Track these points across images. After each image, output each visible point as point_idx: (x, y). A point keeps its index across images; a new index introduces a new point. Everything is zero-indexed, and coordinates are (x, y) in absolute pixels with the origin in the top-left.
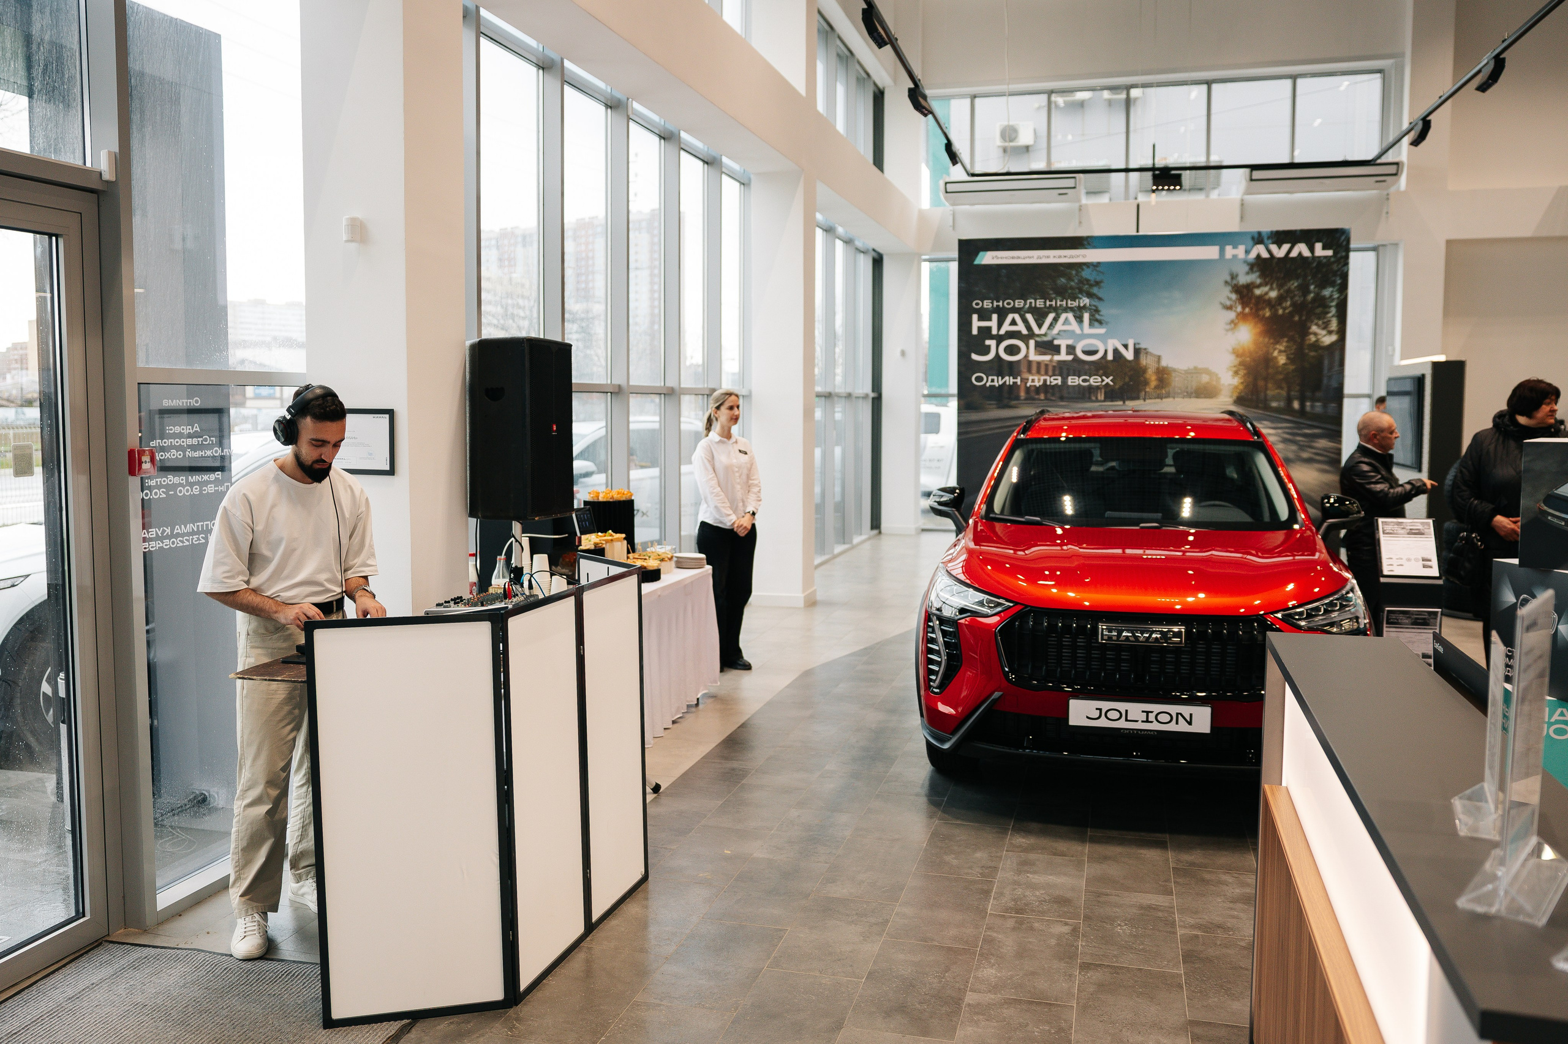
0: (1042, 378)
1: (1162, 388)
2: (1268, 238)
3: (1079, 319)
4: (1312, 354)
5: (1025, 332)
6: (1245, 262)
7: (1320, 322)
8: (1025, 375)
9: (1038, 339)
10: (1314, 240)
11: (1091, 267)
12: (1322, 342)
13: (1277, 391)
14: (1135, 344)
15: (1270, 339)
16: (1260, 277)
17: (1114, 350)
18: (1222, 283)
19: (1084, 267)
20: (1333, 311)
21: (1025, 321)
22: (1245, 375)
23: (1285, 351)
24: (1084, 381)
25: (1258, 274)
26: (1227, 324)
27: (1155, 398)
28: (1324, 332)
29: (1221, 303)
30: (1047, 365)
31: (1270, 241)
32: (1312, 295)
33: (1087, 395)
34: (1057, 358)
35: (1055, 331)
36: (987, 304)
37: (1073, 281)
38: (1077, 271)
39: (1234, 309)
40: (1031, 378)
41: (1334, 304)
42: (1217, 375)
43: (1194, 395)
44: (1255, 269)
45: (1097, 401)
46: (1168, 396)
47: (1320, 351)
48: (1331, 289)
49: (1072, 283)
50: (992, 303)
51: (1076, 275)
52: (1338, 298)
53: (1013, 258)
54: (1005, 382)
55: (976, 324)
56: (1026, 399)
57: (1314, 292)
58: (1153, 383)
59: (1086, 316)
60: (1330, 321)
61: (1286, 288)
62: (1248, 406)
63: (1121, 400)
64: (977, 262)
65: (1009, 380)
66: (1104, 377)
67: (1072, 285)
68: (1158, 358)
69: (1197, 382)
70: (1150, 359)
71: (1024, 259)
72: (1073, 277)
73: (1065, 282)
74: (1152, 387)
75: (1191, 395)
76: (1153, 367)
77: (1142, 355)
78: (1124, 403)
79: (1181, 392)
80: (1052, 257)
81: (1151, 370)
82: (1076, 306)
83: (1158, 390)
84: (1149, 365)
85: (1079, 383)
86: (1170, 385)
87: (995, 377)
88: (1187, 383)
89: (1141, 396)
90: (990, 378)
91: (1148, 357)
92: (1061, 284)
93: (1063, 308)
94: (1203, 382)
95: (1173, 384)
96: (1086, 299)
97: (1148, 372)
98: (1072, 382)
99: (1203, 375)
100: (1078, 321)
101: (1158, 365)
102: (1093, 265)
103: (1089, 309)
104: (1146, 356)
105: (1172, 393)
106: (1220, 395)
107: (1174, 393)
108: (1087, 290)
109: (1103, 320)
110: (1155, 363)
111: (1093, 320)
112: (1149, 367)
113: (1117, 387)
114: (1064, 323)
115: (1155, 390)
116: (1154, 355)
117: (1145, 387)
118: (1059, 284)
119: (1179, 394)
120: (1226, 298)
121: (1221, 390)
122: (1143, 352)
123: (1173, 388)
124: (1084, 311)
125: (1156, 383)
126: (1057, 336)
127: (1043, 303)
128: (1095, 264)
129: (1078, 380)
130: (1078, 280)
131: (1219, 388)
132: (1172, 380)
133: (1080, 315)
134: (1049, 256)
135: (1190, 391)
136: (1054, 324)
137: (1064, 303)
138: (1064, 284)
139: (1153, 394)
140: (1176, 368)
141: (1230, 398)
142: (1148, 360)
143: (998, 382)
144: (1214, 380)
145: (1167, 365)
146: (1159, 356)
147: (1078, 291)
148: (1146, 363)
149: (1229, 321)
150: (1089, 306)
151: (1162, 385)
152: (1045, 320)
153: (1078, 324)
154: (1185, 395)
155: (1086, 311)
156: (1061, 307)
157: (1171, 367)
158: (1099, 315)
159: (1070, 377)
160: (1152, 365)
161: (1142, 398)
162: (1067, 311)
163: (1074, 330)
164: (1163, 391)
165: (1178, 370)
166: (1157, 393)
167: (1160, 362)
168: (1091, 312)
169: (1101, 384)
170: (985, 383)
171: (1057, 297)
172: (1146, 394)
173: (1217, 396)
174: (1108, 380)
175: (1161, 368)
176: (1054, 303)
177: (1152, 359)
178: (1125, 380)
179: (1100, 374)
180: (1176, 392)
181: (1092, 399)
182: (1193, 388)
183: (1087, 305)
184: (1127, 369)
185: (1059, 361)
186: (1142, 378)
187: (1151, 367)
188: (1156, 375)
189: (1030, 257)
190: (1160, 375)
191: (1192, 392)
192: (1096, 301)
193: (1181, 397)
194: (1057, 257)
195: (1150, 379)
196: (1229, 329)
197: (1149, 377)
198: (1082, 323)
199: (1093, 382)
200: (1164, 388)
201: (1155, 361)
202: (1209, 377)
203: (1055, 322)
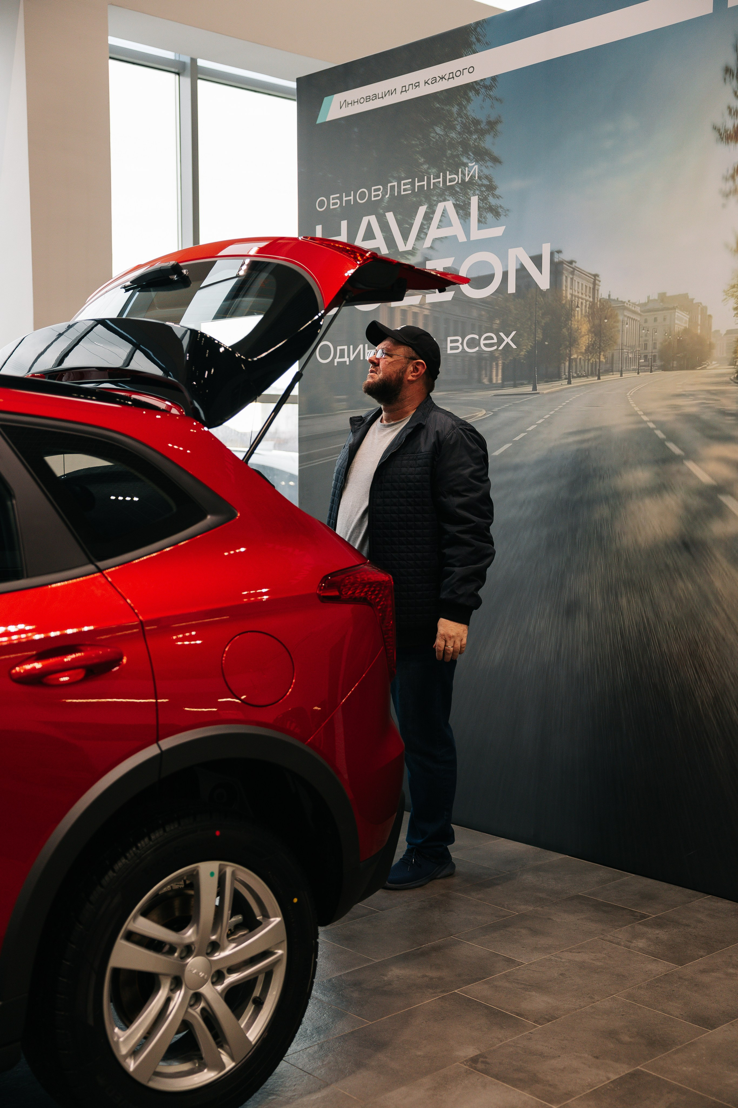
1: (601, 349)
3: (464, 211)
5: (384, 251)
11: (483, 90)
14: (552, 254)
17: (517, 271)
18: (720, 74)
19: (471, 94)
21: (385, 227)
24: (472, 343)
26: (726, 179)
27: (586, 376)
29: (715, 128)
30: (415, 314)
33: (476, 375)
35: (428, 243)
36: (334, 202)
37: (453, 128)
38: (460, 105)
42: (704, 309)
43: (658, 363)
45: (492, 386)
46: (610, 370)
49: (453, 135)
50: (340, 198)
51: (459, 114)
53: (368, 99)
54: (359, 353)
59: (474, 201)
63: (529, 383)
64: (319, 121)
65: (364, 351)
66: (501, 334)
67: (452, 139)
68: (593, 280)
69: (666, 333)
70: (580, 285)
71: (382, 97)
72: (454, 119)
73: (442, 133)
74: (583, 351)
75: (653, 364)
76: (584, 304)
77: (564, 277)
78: (535, 388)
79: (635, 357)
80: (422, 84)
81: (582, 310)
82: (460, 182)
83: (593, 355)
84: (577, 299)
85: (463, 349)
86: (615, 342)
87: (346, 347)
88: (646, 335)
89: (563, 370)
90: (339, 348)
91: (577, 281)
92: (436, 140)
93: (439, 191)
94: (679, 332)
95: (619, 341)
96: (474, 165)
97: (576, 315)
98: (452, 348)
99: (677, 312)
100: (461, 216)
101: (594, 298)
102: (486, 87)
103: (479, 185)
104: (572, 279)
105: (619, 361)
106: (707, 362)
107: (620, 360)
108: (476, 144)
109: (501, 206)
110: (588, 294)
111: (486, 209)
112: (578, 303)
113: (522, 353)
114: (440, 224)
115: (588, 356)
116: (586, 275)
117: (570, 351)
118: (433, 141)
119: (631, 362)
120: (727, 112)
121: (711, 346)
122: (567, 270)
123: (621, 348)
124: (471, 192)
125: (590, 339)
126: (431, 252)
127: (409, 186)
128: (488, 83)
129: (462, 344)
130: (461, 126)
131: (708, 343)
132: (619, 331)
133: (465, 201)
134: (419, 82)
135: (652, 353)
136: (426, 227)
137: (441, 180)
138: (440, 137)
139: (585, 365)
140: (627, 302)
141: (730, 365)
142: (576, 289)
143: (349, 357)
144: (699, 323)
145: (609, 296)
146: (596, 276)
147: (461, 149)
148: (572, 295)
149: (731, 172)
150: (478, 180)
151: (600, 345)
152: (413, 222)
153: (462, 221)
154: (642, 364)
155: (474, 192)
156: (437, 190)
157: (617, 299)
158: (494, 197)
159: (449, 339)
160: (582, 299)
161: (565, 375)
162: (446, 197)
163: (455, 237)
164: (602, 357)
165: (630, 305)
166: (592, 364)
167: (598, 290)
168: (482, 191)
169: (497, 349)
170: (333, 361)
171: (430, 169)
172: (572, 367)
173: (703, 366)
174: (508, 340)
175: (599, 303)
176: (425, 183)
177: (582, 284)
178: (537, 338)
179: (495, 326)
180: (625, 359)
181: (483, 383)
182: (658, 346)
183: (475, 178)
184: (540, 312)
185: (434, 305)
186: (564, 330)
187: (580, 303)
188: (589, 321)
189: (391, 93)
190: (597, 322)
191: (655, 356)
192: (489, 167)
193: (634, 370)
194: (429, 82)
195: (580, 331)
196: (730, 192)
197: (578, 327)
198: (468, 218)
199: (486, 345)
200: (603, 351)
201: (588, 288)
202: (688, 317)
203: (427, 223)
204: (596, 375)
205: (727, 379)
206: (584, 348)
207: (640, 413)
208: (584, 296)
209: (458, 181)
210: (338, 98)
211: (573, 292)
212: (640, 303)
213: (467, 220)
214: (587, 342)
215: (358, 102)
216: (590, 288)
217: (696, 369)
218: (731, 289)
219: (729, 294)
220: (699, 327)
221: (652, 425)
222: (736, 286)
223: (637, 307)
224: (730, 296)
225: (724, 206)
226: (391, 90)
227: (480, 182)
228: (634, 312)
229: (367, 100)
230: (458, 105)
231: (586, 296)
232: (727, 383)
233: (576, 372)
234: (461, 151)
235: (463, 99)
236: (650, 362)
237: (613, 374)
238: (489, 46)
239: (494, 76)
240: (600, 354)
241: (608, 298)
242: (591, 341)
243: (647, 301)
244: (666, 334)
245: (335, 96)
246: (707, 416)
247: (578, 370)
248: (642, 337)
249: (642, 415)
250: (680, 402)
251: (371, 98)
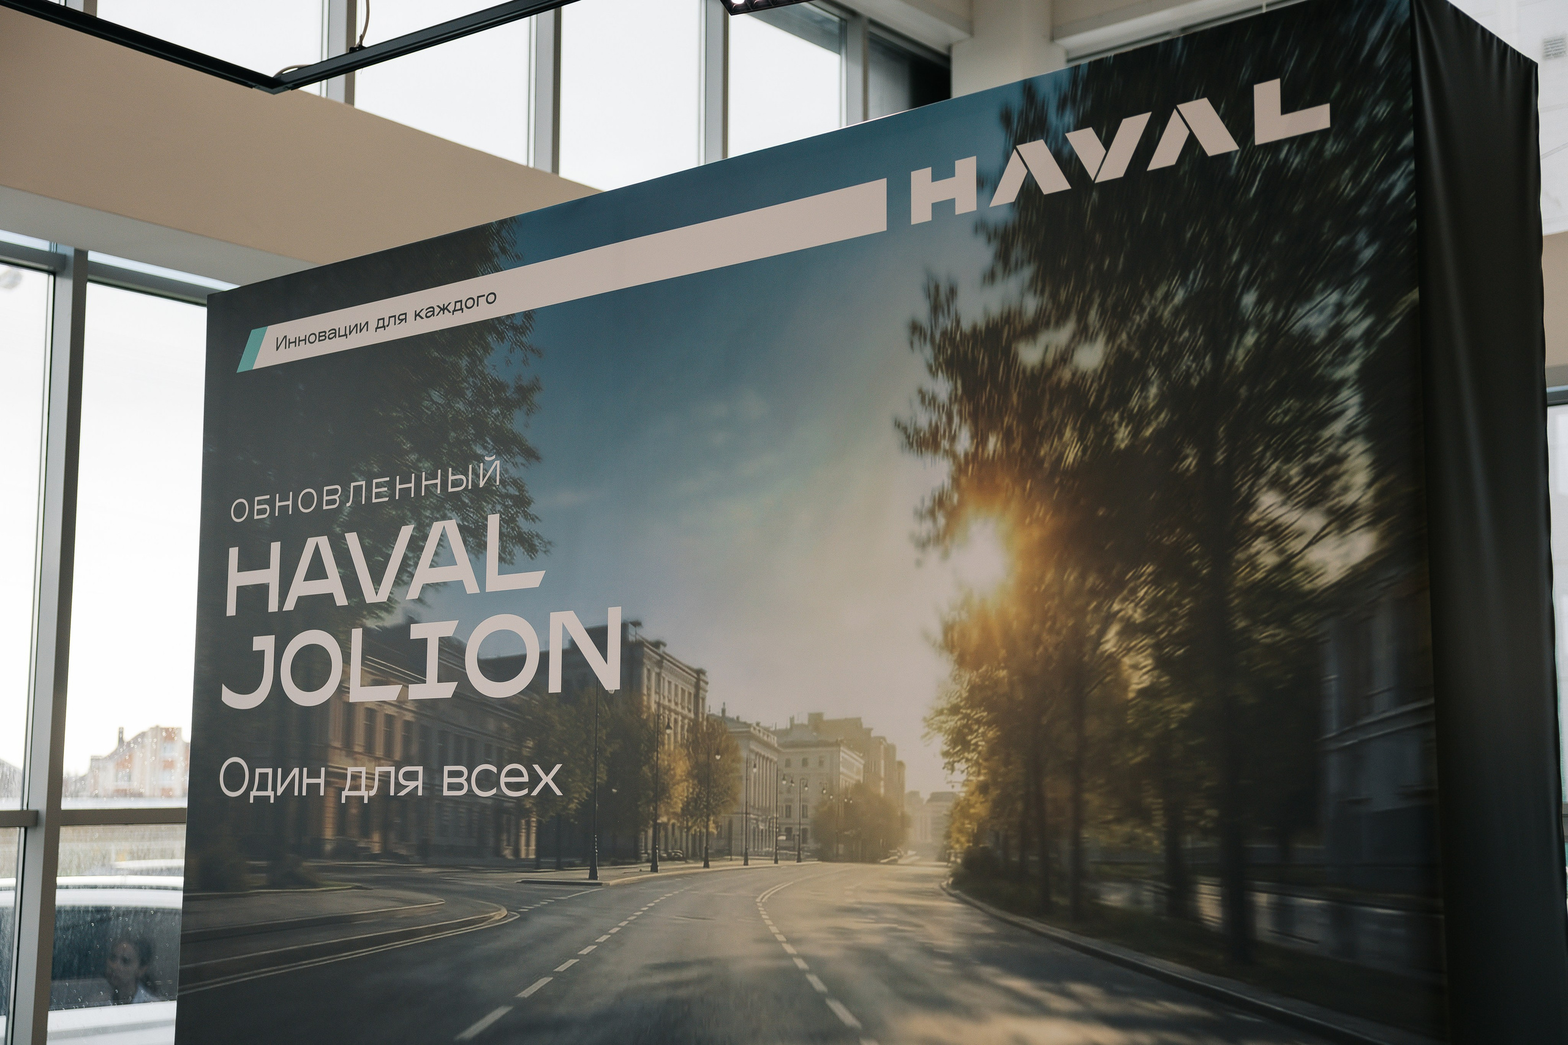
0: (379, 770)
1: (709, 812)
2: (1062, 107)
3: (475, 538)
4: (1266, 635)
5: (341, 600)
6: (980, 226)
7: (1294, 471)
8: (339, 761)
9: (371, 623)
10: (1245, 73)
11: (510, 334)
12: (1307, 571)
13: (1123, 829)
14: (624, 627)
15: (1083, 576)
16: (1036, 285)
17: (565, 653)
18: (902, 334)
19: (491, 339)
20: (1351, 402)
21: (343, 560)
22: (992, 751)
23: (1147, 628)
24: (487, 779)
25: (1027, 273)
26: (920, 516)
27: (684, 859)
28: (1313, 521)
29: (898, 425)
30: (390, 719)
31: (1069, 118)
32: (1250, 339)
33: (491, 841)
34: (417, 692)
35: (414, 591)
36: (260, 509)
37: (460, 394)
38: (472, 355)
39: (945, 444)
40: (351, 770)
41: (1350, 369)
42: (890, 750)
43: (811, 844)
44: (1017, 253)
46: (725, 852)
47: (1299, 620)
48: (1334, 297)
49: (460, 406)
50: (271, 503)
51: (470, 372)
52: (1369, 336)
53: (322, 336)
55: (237, 579)
56: (337, 854)
57: (1259, 322)
58: (681, 792)
59: (493, 522)
60: (1337, 460)
61: (1139, 319)
62: (1011, 904)
63: (583, 864)
64: (241, 369)
65: (300, 779)
66: (537, 767)
67: (458, 412)
68: (695, 680)
69: (824, 789)
70: (673, 687)
71: (346, 335)
72: (462, 379)
73: (441, 401)
74: (679, 810)
75: (802, 845)
76: (680, 723)
77: (645, 672)
78: (593, 875)
79: (769, 832)
80: (411, 316)
81: (675, 734)
82: (470, 487)
83: (696, 820)
84: (667, 712)
85: (470, 790)
86: (734, 799)
87: (270, 771)
88: (789, 791)
89: (643, 844)
90: (258, 771)
91: (667, 679)
92: (432, 412)
93: (435, 501)
94: (847, 789)
95: (742, 797)
96: (493, 462)
97: (666, 742)
98: (451, 787)
99: (843, 752)
100: (471, 547)
101: (696, 714)
102: (514, 328)
103: (501, 496)
104: (659, 675)
105: (742, 834)
106: (899, 851)
107: (744, 832)
108: (498, 423)
109: (537, 535)
110: (687, 705)
111: (512, 538)
112: (669, 719)
113: (572, 806)
114: (436, 559)
115: (687, 822)
116: (684, 671)
117: (655, 809)
118: (427, 413)
119: (762, 839)
120: (917, 399)
121: (905, 821)
122: (650, 658)
123: (744, 811)
124: (488, 507)
125: (691, 790)
126: (419, 608)
127: (386, 489)
128: (518, 322)
129: (468, 780)
130: (473, 391)
131: (899, 814)
132: (741, 778)
133: (477, 522)
134: (405, 314)
135: (800, 824)
136: (411, 563)
137: (438, 481)
138: (438, 409)
139: (681, 839)
140: (755, 725)
141: (940, 859)
142: (666, 694)
143: (274, 789)
144: (882, 774)
145: (724, 711)
146: (700, 672)
147: (473, 431)
148: (659, 704)
149: (928, 503)
150: (500, 487)
151: (708, 801)
152: (390, 552)
153: (473, 557)
154: (782, 845)
155: (493, 506)
156: (431, 500)
157: (738, 718)
158: (526, 519)
159: (447, 769)
160: (677, 713)
161: (646, 853)
162: (446, 511)
163: (460, 583)
164: (712, 825)
165: (759, 731)
166: (694, 836)
167: (703, 699)
168: (506, 506)
169: (528, 795)
170: (247, 793)
171: (421, 462)
172: (659, 839)
173: (892, 858)
174: (547, 779)
175: (705, 723)
176: (412, 485)
177: (676, 686)
178: (598, 781)
179: (526, 752)
180: (752, 832)
181: (504, 857)
182: (811, 812)
183: (495, 482)
184: (604, 731)
185: (421, 703)
186: (645, 769)
187: (672, 719)
188: (688, 755)
189: (359, 328)
190: (702, 758)
191: (805, 831)
192: (520, 465)
193: (767, 854)
194: (423, 314)
195: (672, 772)
196: (929, 540)
197: (669, 765)
198: (482, 553)
199: (509, 785)
200: (714, 813)
201: (686, 693)
202: (863, 762)
203: (414, 557)
204: (701, 859)
205: (934, 886)
206: (681, 805)
207: (781, 938)
208: (679, 709)
209: (467, 486)
210: (274, 331)
211: (660, 699)
212: (778, 728)
213: (480, 556)
214: (686, 795)
215: (305, 340)
216: (690, 694)
217: (879, 863)
218: (937, 716)
219: (934, 726)
220: (882, 783)
221: (801, 964)
222: (945, 711)
223: (772, 736)
224: (935, 729)
225: (919, 563)
226: (361, 324)
227: (504, 491)
228: (767, 745)
229: (321, 338)
230: (469, 355)
231: (683, 708)
232: (935, 895)
233: (666, 850)
234: (472, 434)
235: (477, 347)
236: (797, 841)
237: (731, 860)
238: (520, 260)
239: (529, 311)
240: (708, 820)
241: (721, 715)
242: (692, 793)
243: (789, 727)
244: (825, 792)
245: (269, 327)
246: (901, 955)
247: (670, 847)
248: (781, 793)
249: (784, 942)
250: (851, 923)
251: (327, 335)
